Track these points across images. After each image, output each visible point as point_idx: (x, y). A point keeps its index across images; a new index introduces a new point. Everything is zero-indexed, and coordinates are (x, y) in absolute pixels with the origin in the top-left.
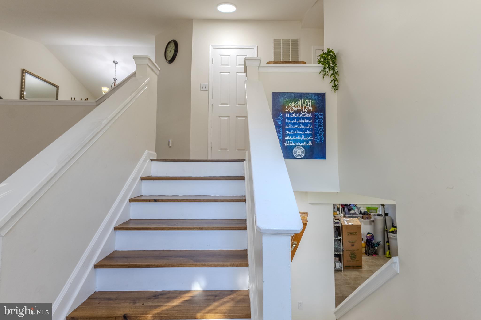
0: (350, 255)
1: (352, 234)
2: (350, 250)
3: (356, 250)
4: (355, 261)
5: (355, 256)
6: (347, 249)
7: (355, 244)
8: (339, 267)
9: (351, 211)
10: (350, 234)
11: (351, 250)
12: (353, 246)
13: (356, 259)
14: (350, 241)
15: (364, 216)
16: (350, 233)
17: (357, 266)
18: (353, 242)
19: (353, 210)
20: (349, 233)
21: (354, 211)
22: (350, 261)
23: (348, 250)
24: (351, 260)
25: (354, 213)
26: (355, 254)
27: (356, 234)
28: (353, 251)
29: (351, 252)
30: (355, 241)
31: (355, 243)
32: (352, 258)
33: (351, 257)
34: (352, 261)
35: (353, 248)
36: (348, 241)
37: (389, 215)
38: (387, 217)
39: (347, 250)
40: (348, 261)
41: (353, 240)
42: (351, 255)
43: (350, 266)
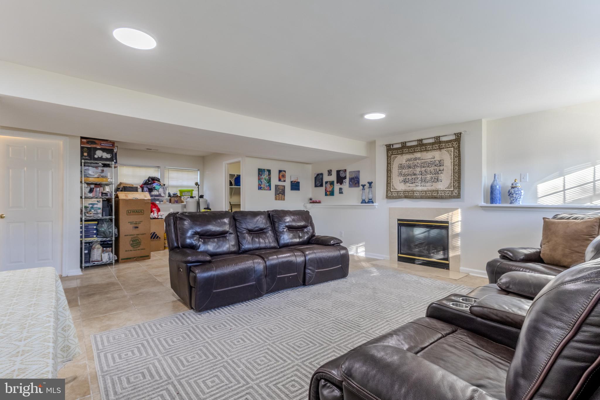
0: (131, 242)
1: (135, 212)
2: (130, 235)
3: (141, 234)
4: (138, 250)
5: (140, 242)
6: (126, 234)
7: (140, 226)
8: (108, 260)
9: (152, 191)
10: (132, 213)
11: (134, 235)
12: (137, 229)
13: (141, 247)
14: (131, 223)
15: (173, 199)
16: (132, 211)
17: (141, 257)
18: (137, 224)
19: (156, 190)
20: (130, 212)
21: (158, 191)
22: (130, 251)
23: (128, 235)
24: (132, 248)
25: (158, 194)
26: (139, 240)
27: (143, 211)
28: (135, 236)
29: (132, 238)
30: (140, 222)
31: (140, 224)
32: (133, 246)
33: (132, 244)
34: (134, 250)
35: (136, 232)
36: (129, 222)
37: (204, 197)
38: (201, 200)
39: (125, 236)
40: (126, 251)
41: (136, 221)
42: (133, 241)
43: (130, 258)
